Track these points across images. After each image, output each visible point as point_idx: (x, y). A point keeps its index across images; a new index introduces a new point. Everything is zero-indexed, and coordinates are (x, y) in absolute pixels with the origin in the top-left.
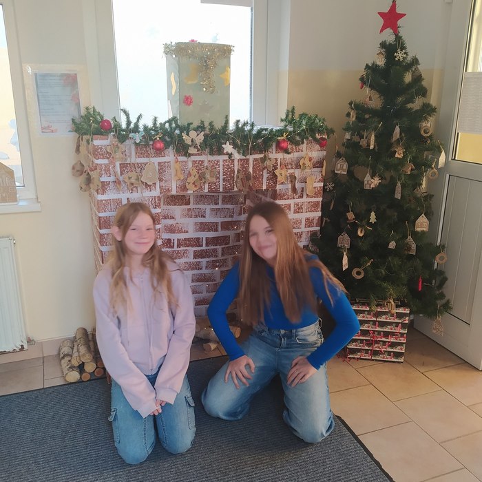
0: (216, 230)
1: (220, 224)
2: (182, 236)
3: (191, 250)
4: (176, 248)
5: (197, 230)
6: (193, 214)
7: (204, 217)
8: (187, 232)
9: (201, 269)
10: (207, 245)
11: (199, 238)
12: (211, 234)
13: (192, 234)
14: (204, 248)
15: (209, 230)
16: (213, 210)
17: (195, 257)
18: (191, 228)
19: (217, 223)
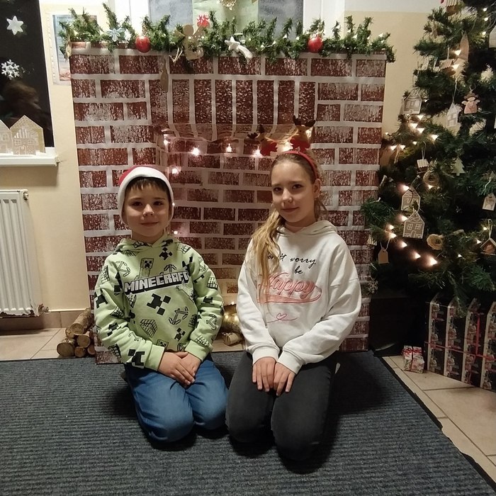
0: (251, 201)
1: (256, 194)
2: (211, 205)
3: (222, 223)
4: (202, 220)
5: (227, 200)
6: (224, 179)
7: (237, 184)
8: (216, 201)
9: (233, 248)
10: (240, 218)
11: (231, 210)
12: (246, 206)
13: (222, 204)
14: (237, 221)
15: (243, 200)
16: (247, 175)
17: (225, 233)
18: (221, 197)
19: (252, 192)
